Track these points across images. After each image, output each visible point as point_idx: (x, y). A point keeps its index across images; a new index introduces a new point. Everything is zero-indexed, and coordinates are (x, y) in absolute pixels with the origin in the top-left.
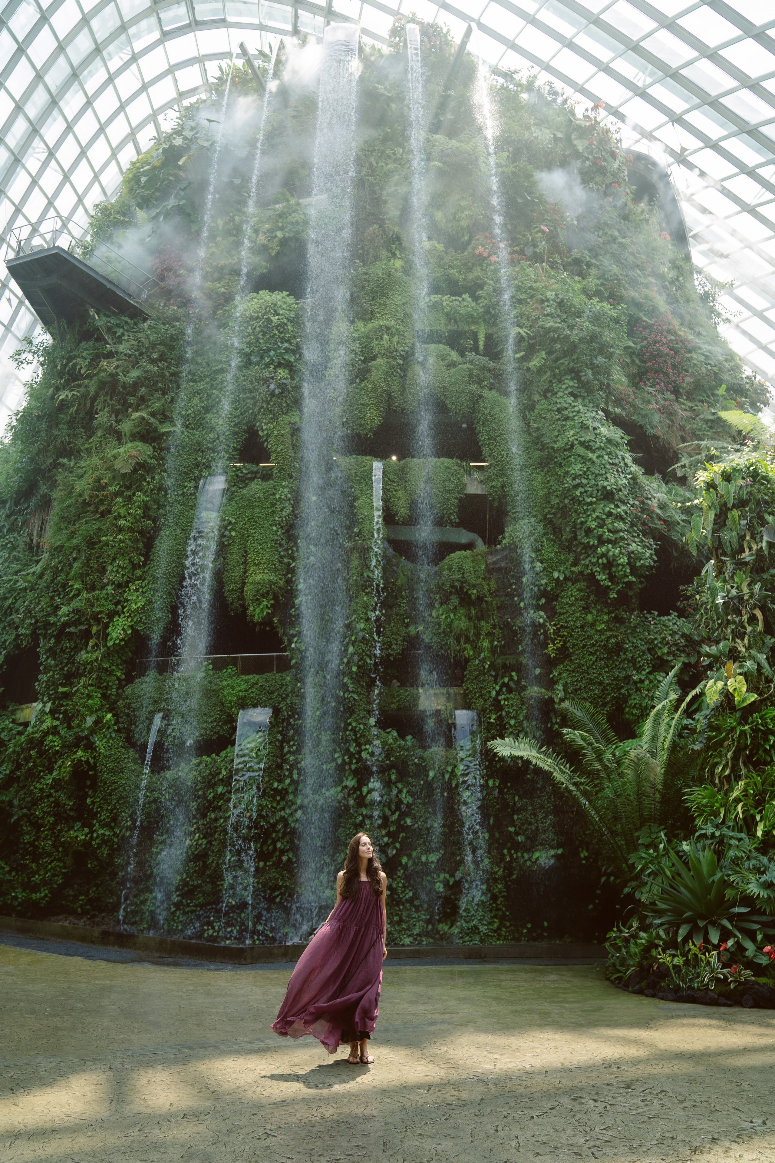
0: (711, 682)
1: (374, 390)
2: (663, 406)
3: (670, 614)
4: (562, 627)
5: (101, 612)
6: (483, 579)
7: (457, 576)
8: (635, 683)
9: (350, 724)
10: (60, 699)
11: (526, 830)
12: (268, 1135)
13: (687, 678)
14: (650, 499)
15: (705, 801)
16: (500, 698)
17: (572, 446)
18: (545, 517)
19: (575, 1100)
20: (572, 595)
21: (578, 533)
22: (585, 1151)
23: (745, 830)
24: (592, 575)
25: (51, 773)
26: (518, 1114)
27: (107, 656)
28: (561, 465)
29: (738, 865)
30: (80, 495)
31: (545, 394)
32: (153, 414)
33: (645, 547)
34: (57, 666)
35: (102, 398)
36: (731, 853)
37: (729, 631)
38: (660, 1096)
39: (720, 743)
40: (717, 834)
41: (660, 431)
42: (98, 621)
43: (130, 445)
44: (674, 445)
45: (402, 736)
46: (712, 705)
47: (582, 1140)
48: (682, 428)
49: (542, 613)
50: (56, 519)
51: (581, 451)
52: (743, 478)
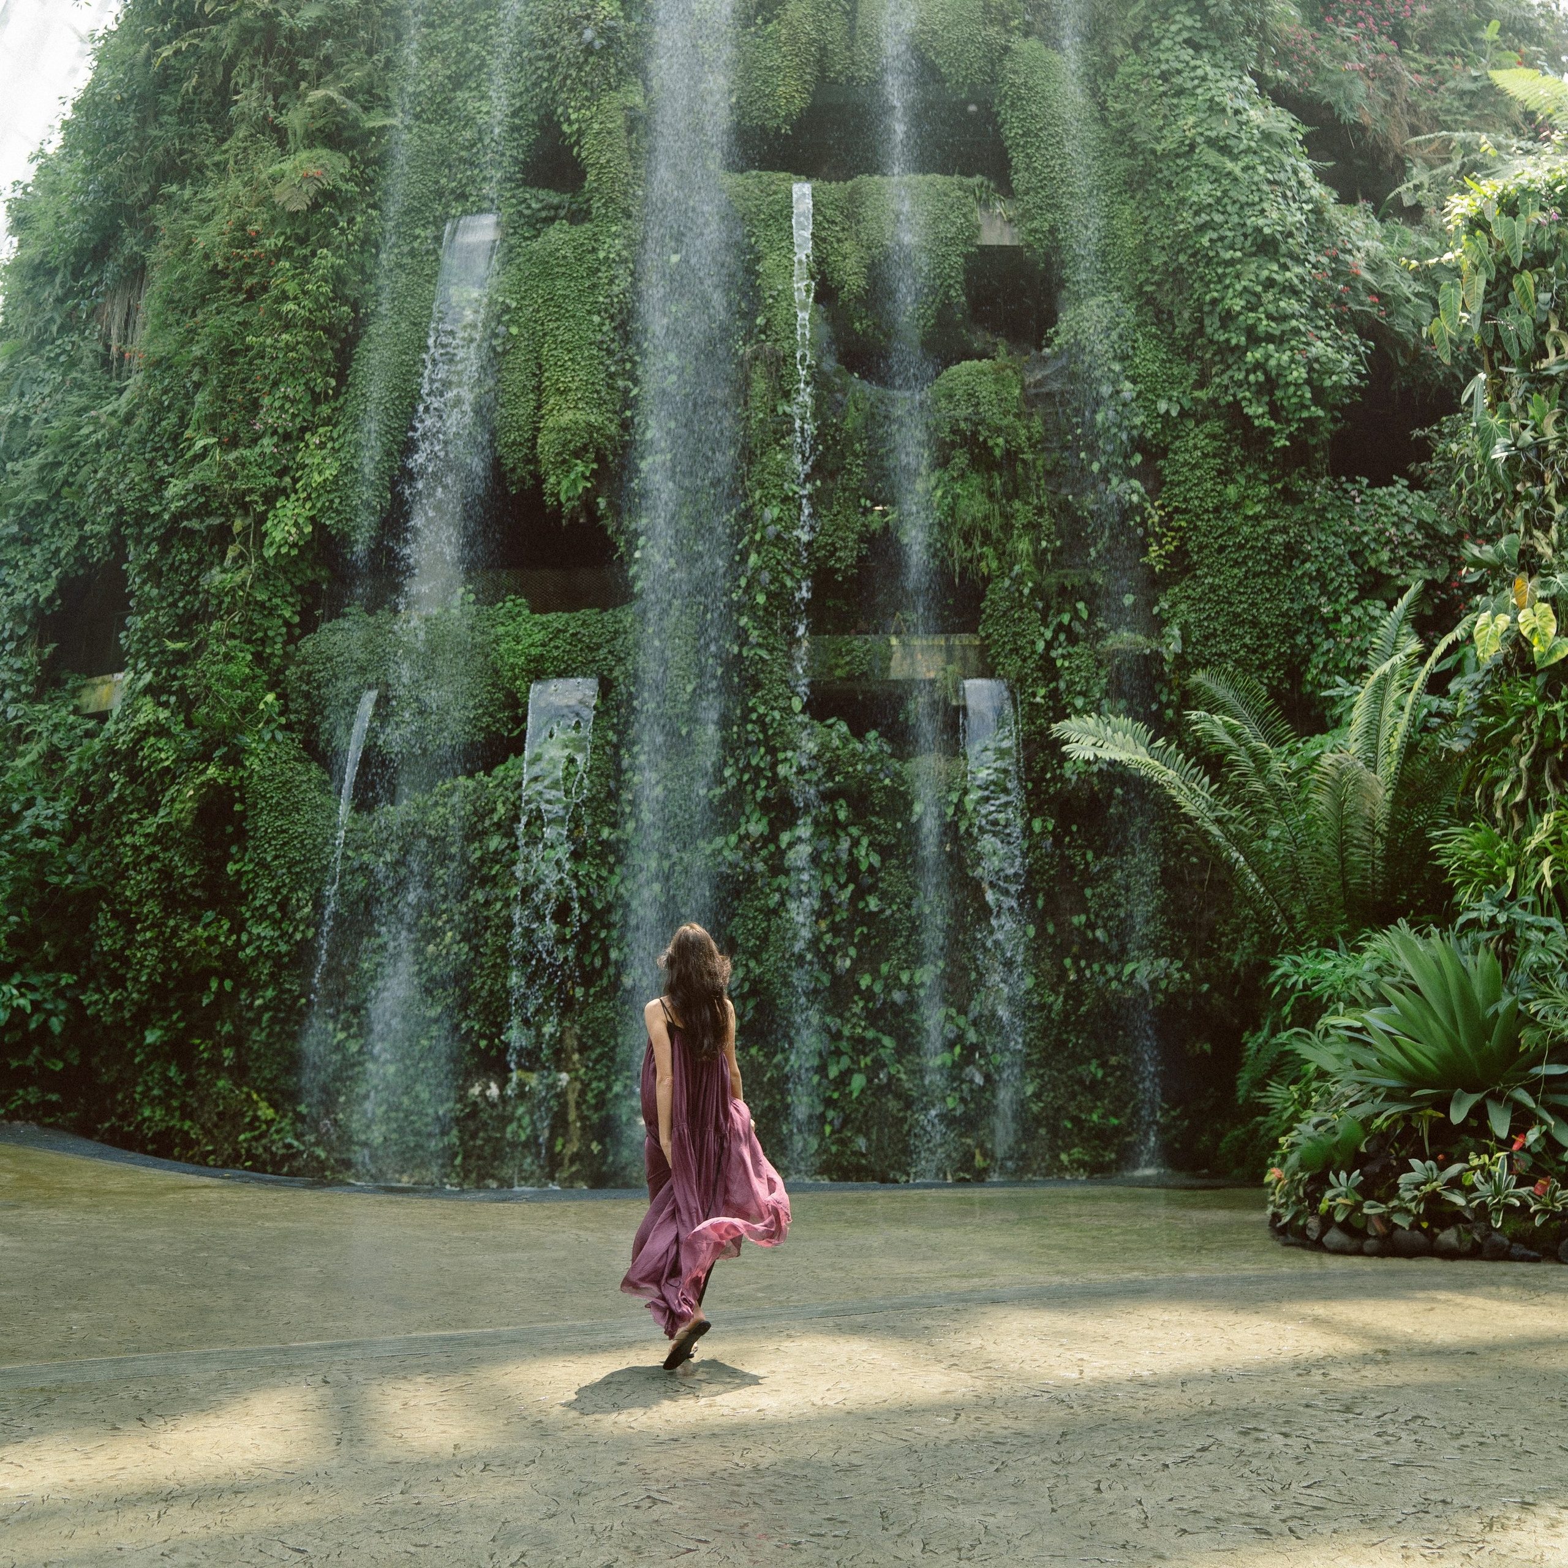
0: (1484, 617)
1: (793, 39)
2: (1374, 65)
3: (1393, 483)
4: (1177, 510)
5: (251, 491)
6: (1017, 416)
7: (964, 411)
8: (1325, 621)
9: (754, 709)
10: (170, 664)
11: (1110, 918)
12: (655, 1501)
13: (1429, 612)
14: (1350, 252)
15: (1475, 854)
16: (1053, 654)
17: (1192, 147)
18: (1140, 292)
19: (1245, 1433)
20: (1196, 447)
21: (1207, 322)
22: (1276, 1525)
23: (1557, 910)
24: (1236, 405)
25: (154, 812)
26: (1136, 1460)
27: (264, 576)
28: (1169, 186)
29: (1544, 980)
30: (207, 257)
31: (1135, 43)
32: (349, 93)
33: (1342, 348)
34: (163, 598)
35: (247, 62)
36: (1531, 957)
37: (1519, 514)
38: (1412, 1425)
39: (1504, 739)
40: (1502, 919)
41: (1367, 116)
42: (245, 508)
43: (304, 155)
44: (1397, 142)
45: (858, 732)
46: (1487, 663)
47: (1268, 1506)
48: (1412, 108)
49: (1136, 483)
50: (157, 304)
51: (1211, 157)
52: (1543, 209)
